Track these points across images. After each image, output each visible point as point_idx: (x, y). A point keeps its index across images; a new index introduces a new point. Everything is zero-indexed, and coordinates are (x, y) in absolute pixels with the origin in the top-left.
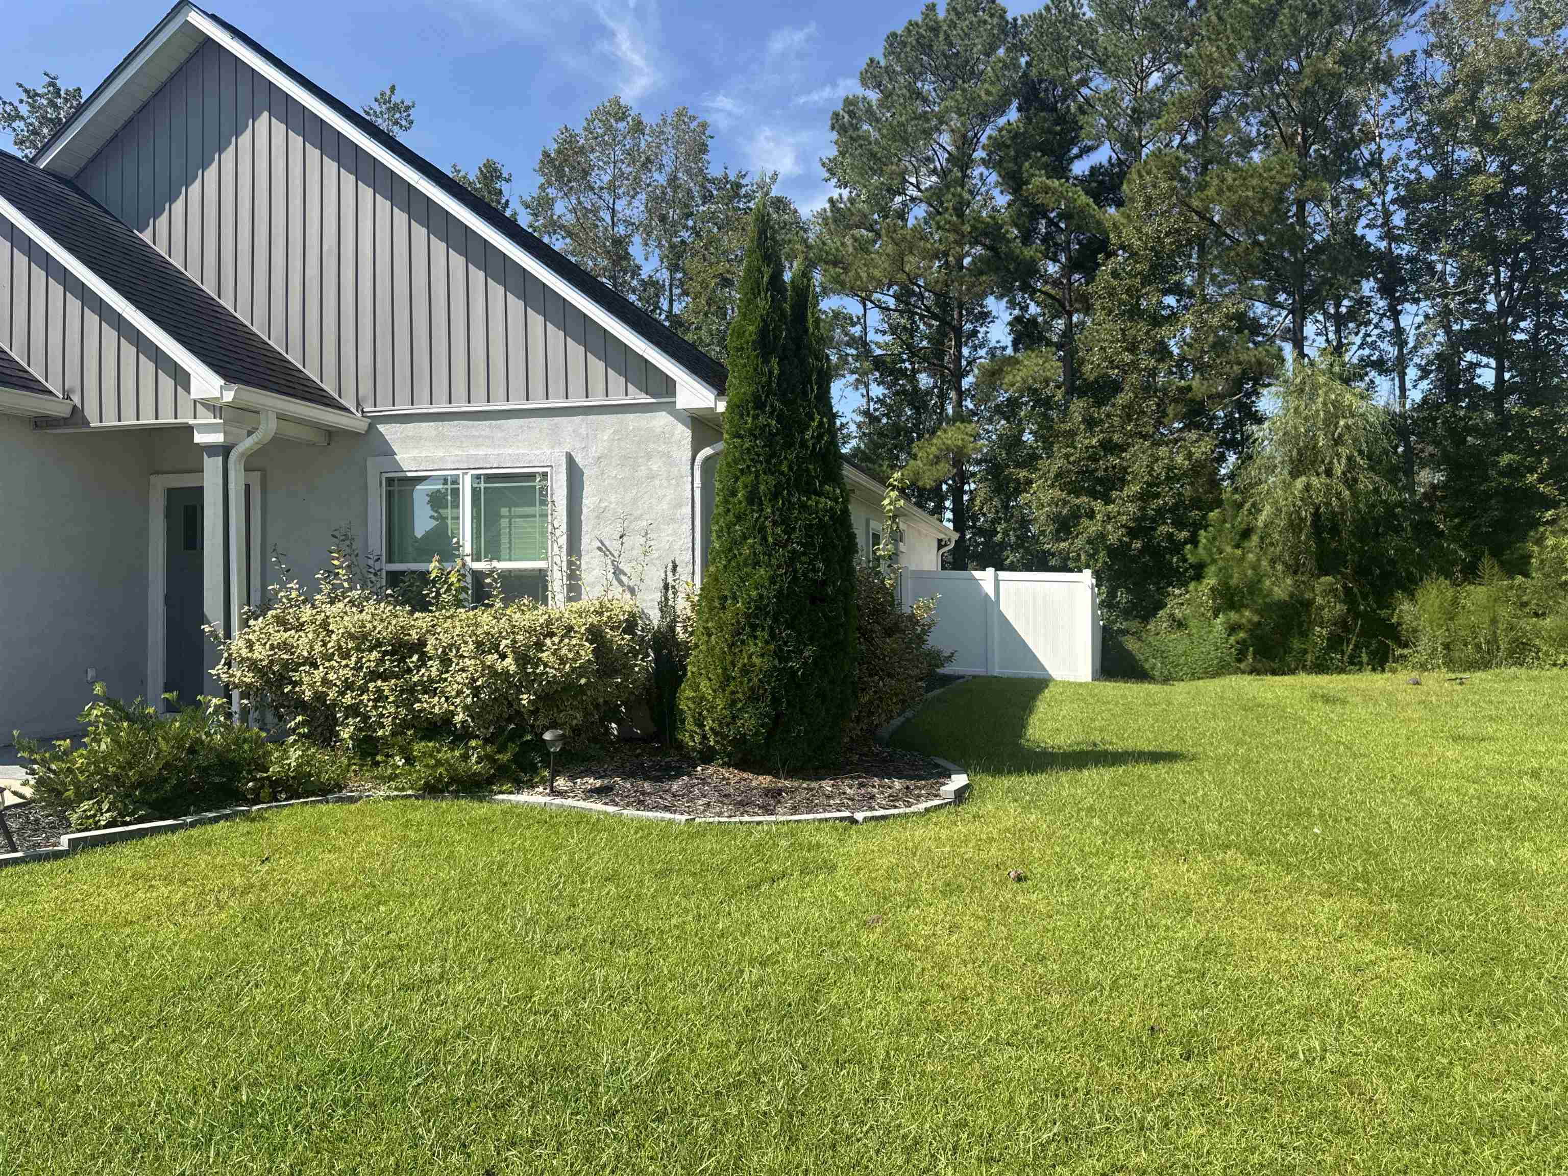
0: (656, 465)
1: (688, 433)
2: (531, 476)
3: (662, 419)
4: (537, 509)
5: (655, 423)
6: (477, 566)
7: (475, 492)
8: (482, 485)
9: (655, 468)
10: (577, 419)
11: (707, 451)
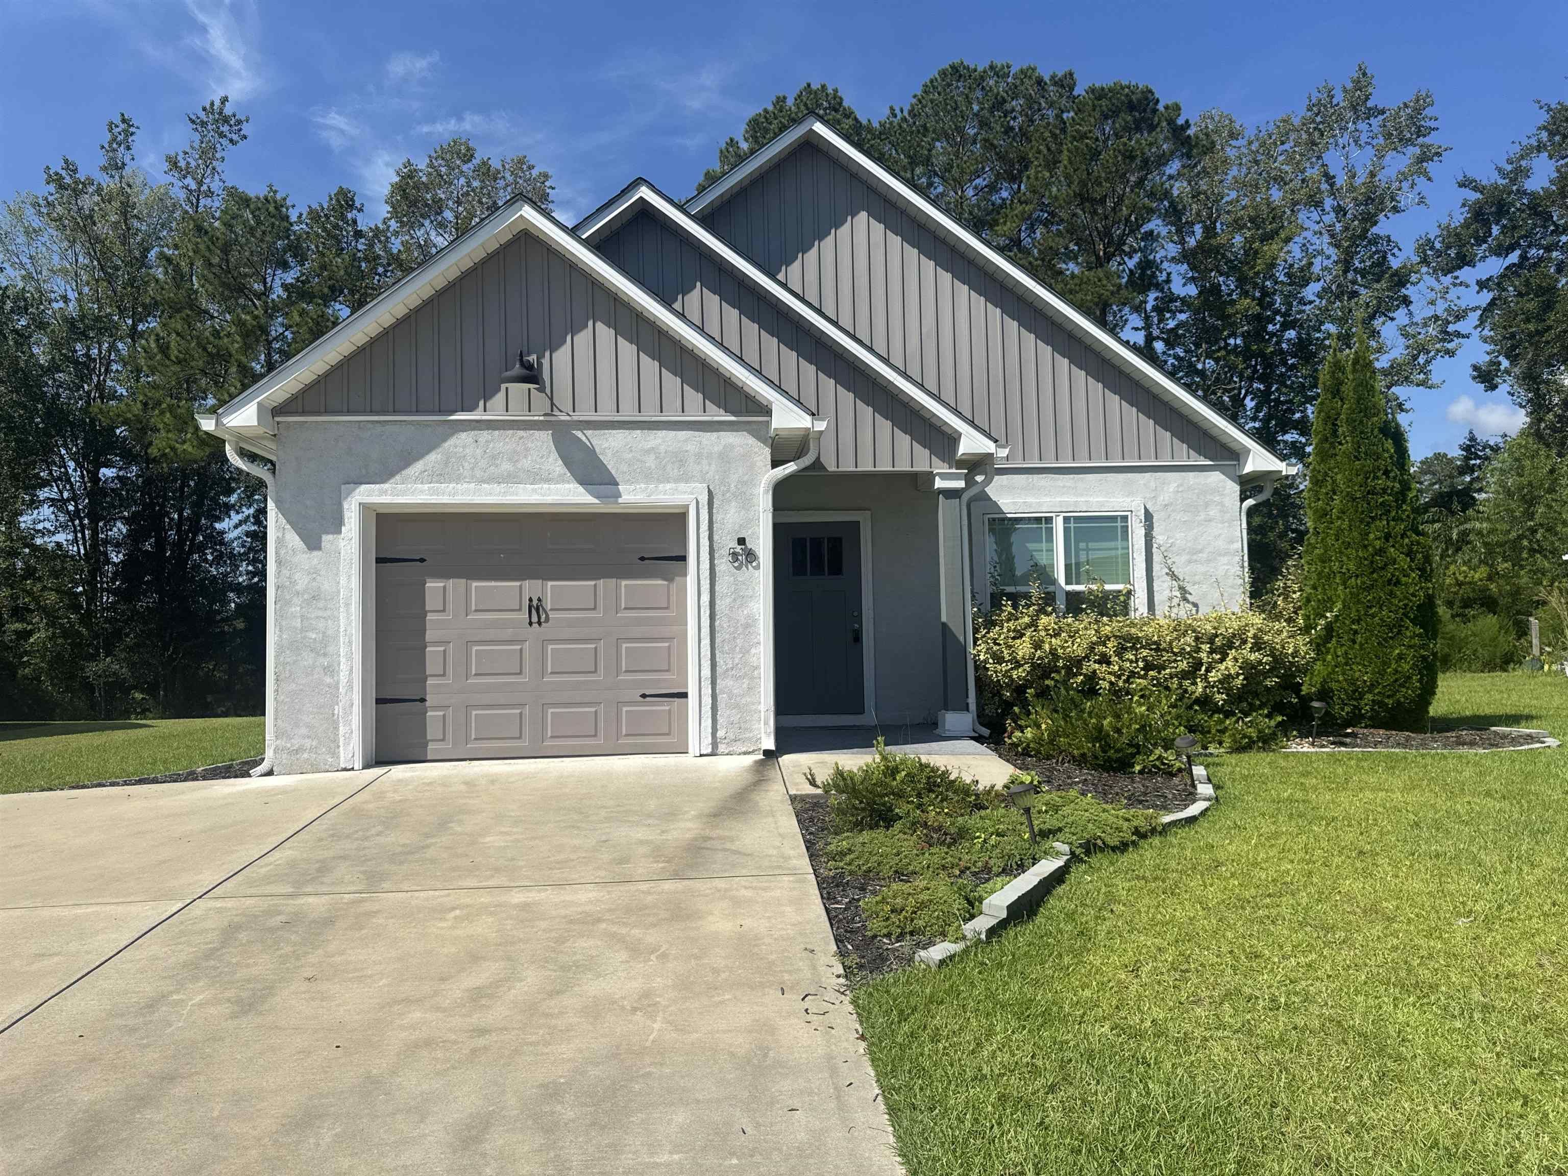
0: (1213, 512)
1: (1237, 488)
2: (1113, 519)
3: (1216, 478)
4: (1119, 544)
5: (1209, 480)
6: (1069, 588)
7: (1066, 530)
8: (1072, 525)
9: (1211, 513)
10: (1147, 475)
11: (1250, 502)
